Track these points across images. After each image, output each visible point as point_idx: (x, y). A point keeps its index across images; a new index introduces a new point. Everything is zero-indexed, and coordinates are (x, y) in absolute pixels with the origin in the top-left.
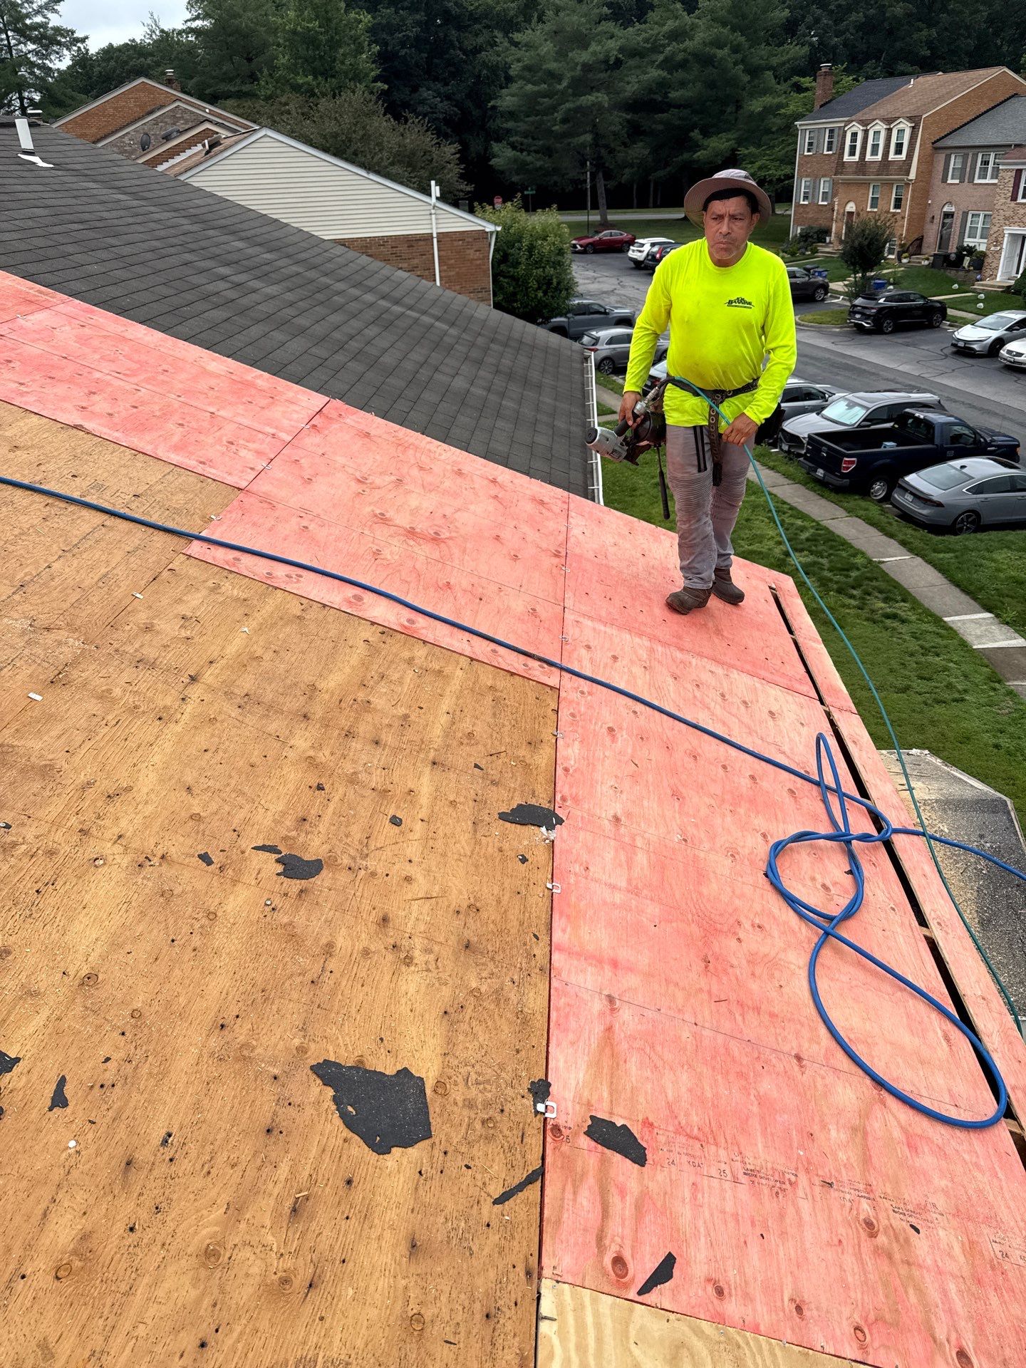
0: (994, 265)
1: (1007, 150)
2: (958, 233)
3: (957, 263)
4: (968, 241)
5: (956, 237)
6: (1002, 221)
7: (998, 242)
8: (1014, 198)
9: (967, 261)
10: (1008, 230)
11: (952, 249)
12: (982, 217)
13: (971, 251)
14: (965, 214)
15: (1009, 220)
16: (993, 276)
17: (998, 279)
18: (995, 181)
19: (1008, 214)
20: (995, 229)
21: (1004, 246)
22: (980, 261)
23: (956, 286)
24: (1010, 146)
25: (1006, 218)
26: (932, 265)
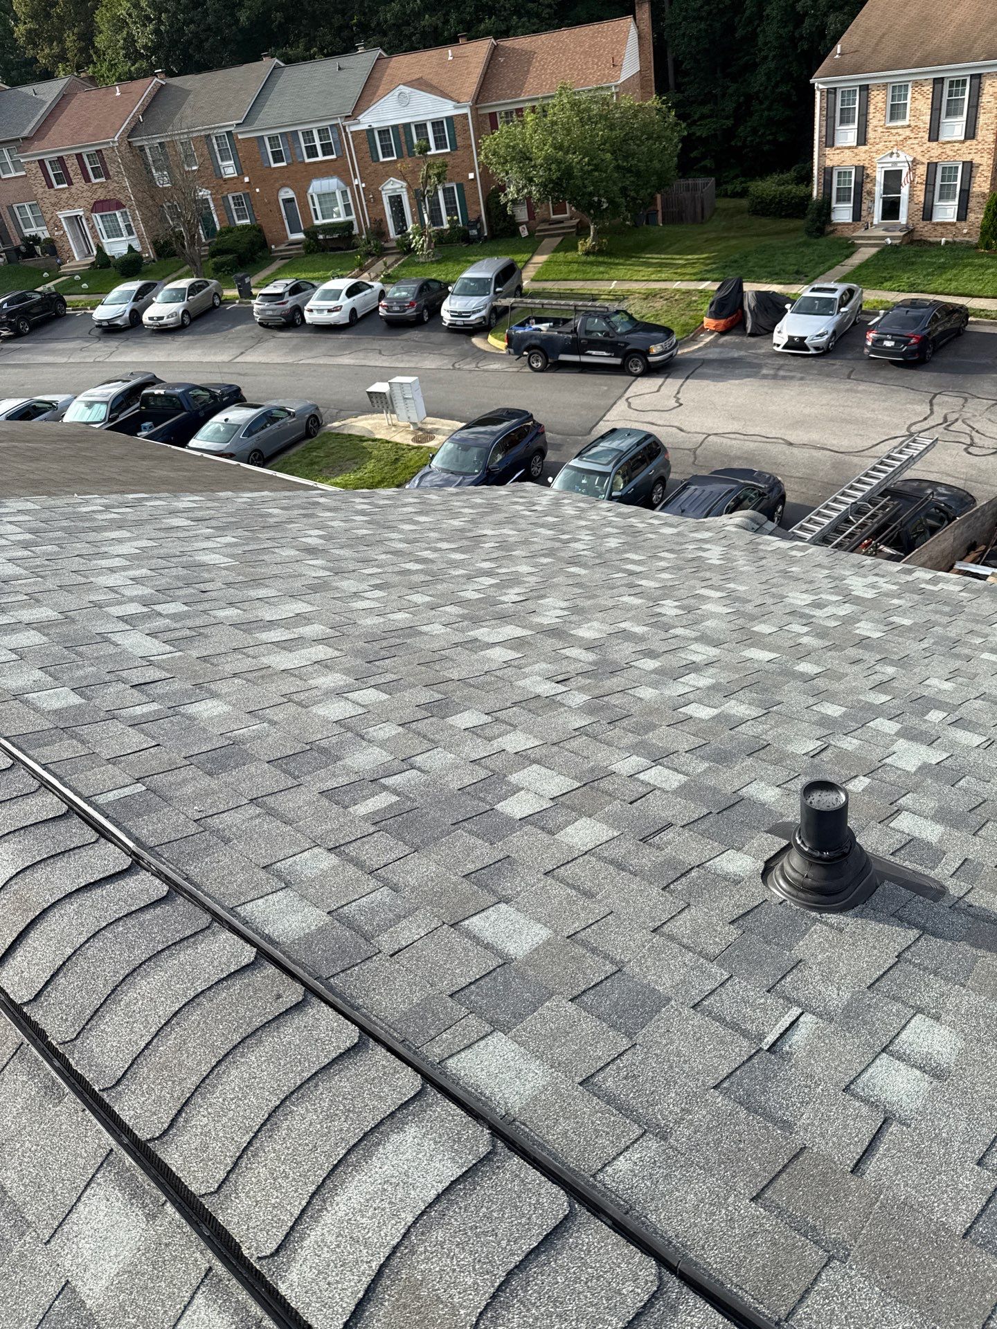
0: (66, 248)
1: (18, 144)
2: (12, 226)
3: (31, 253)
4: (28, 232)
5: (14, 231)
6: (51, 208)
7: (60, 228)
8: (51, 186)
9: (38, 248)
10: (62, 215)
11: (17, 242)
12: (27, 208)
13: (36, 239)
14: (10, 208)
15: (57, 205)
16: (73, 258)
17: (77, 259)
18: (24, 173)
19: (53, 200)
20: (49, 216)
21: (66, 229)
22: (51, 247)
23: (46, 274)
24: (18, 140)
25: (54, 205)
26: (9, 261)
